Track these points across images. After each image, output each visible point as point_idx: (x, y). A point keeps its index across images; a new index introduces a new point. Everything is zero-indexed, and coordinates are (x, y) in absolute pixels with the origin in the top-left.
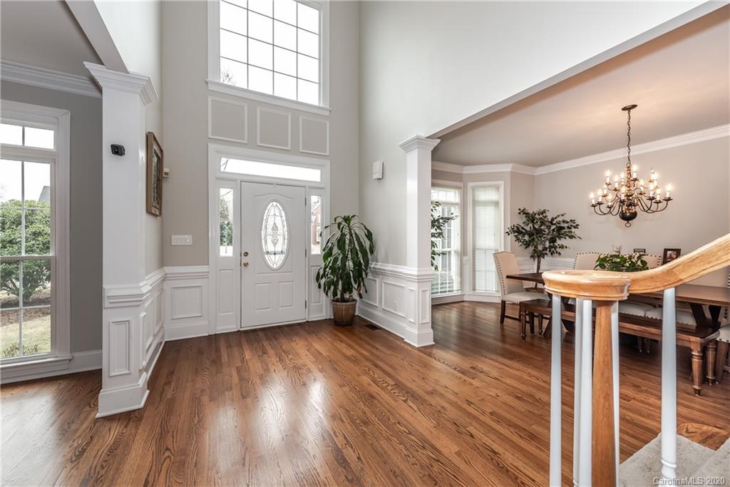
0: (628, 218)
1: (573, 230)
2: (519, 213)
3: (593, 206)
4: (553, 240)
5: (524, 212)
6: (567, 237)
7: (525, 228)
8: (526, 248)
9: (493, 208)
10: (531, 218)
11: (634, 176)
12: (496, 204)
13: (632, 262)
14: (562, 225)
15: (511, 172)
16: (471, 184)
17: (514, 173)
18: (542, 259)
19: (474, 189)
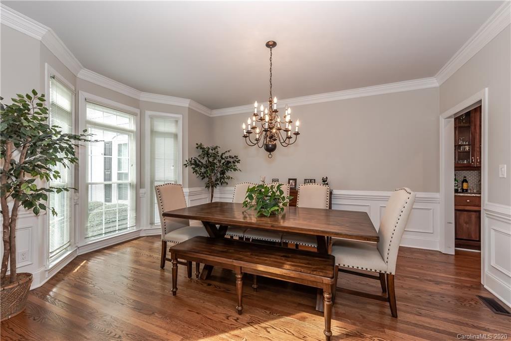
0: (270, 149)
1: (236, 164)
2: (197, 148)
3: (245, 137)
4: (223, 173)
5: (200, 147)
6: (232, 170)
7: (202, 161)
8: (202, 179)
9: (172, 139)
10: (206, 153)
11: (275, 107)
12: (176, 136)
13: (273, 192)
14: (229, 159)
15: (189, 108)
16: (148, 113)
17: (192, 109)
18: (215, 188)
19: (152, 118)
